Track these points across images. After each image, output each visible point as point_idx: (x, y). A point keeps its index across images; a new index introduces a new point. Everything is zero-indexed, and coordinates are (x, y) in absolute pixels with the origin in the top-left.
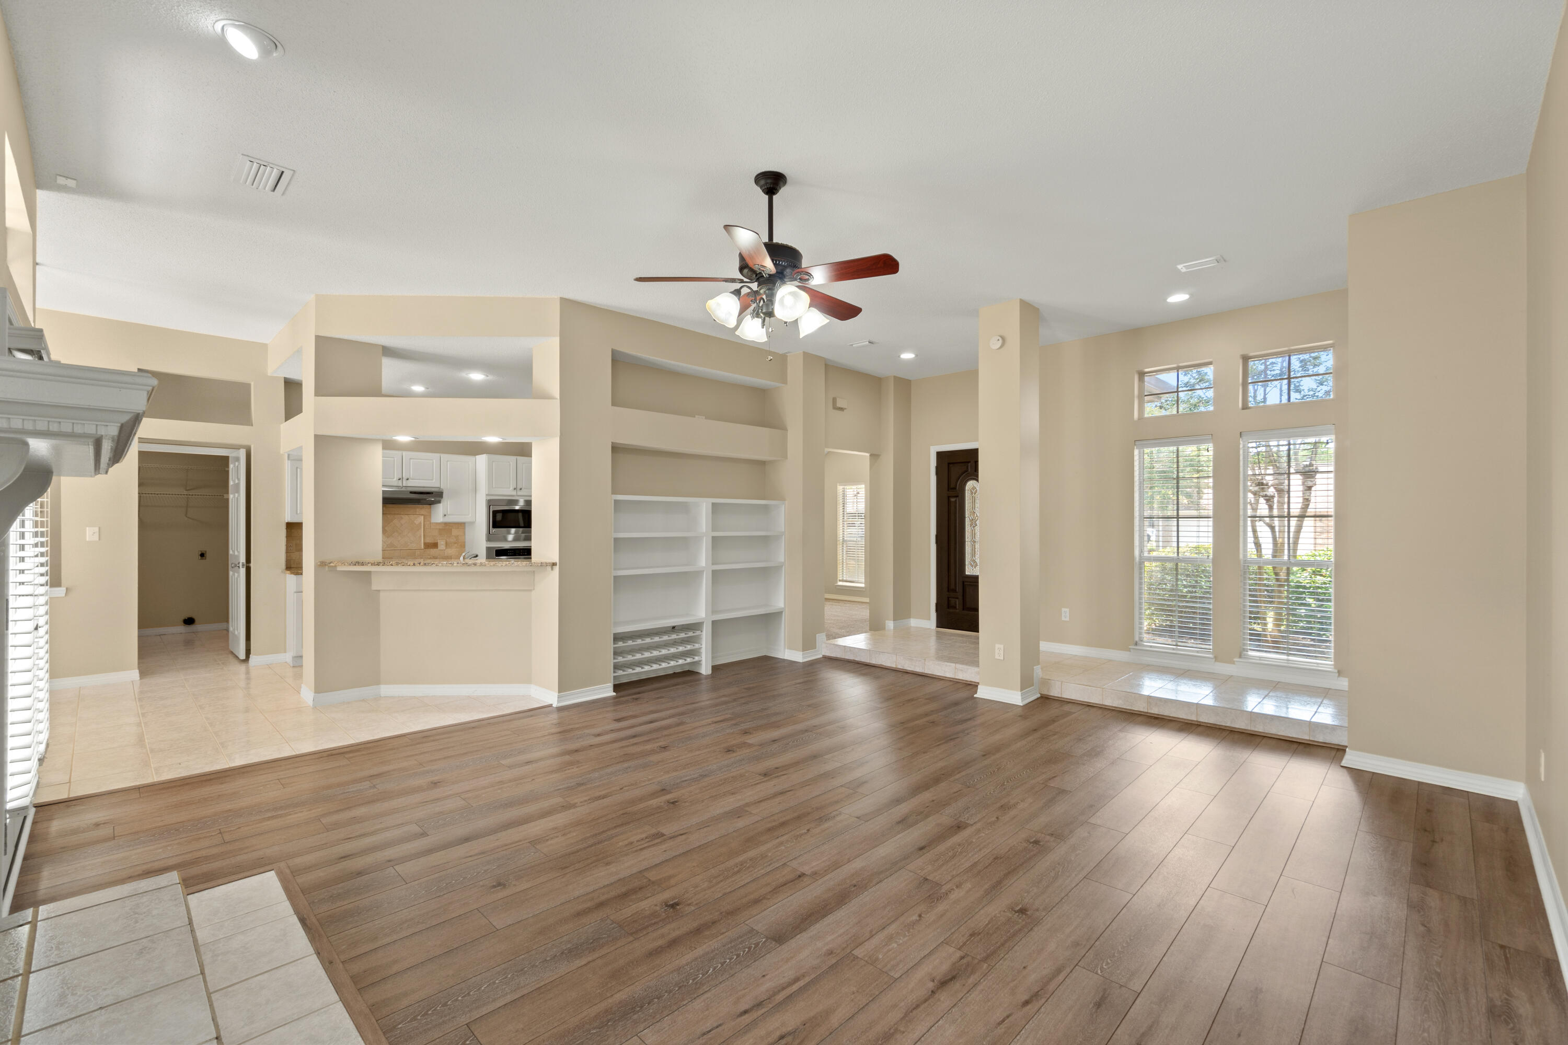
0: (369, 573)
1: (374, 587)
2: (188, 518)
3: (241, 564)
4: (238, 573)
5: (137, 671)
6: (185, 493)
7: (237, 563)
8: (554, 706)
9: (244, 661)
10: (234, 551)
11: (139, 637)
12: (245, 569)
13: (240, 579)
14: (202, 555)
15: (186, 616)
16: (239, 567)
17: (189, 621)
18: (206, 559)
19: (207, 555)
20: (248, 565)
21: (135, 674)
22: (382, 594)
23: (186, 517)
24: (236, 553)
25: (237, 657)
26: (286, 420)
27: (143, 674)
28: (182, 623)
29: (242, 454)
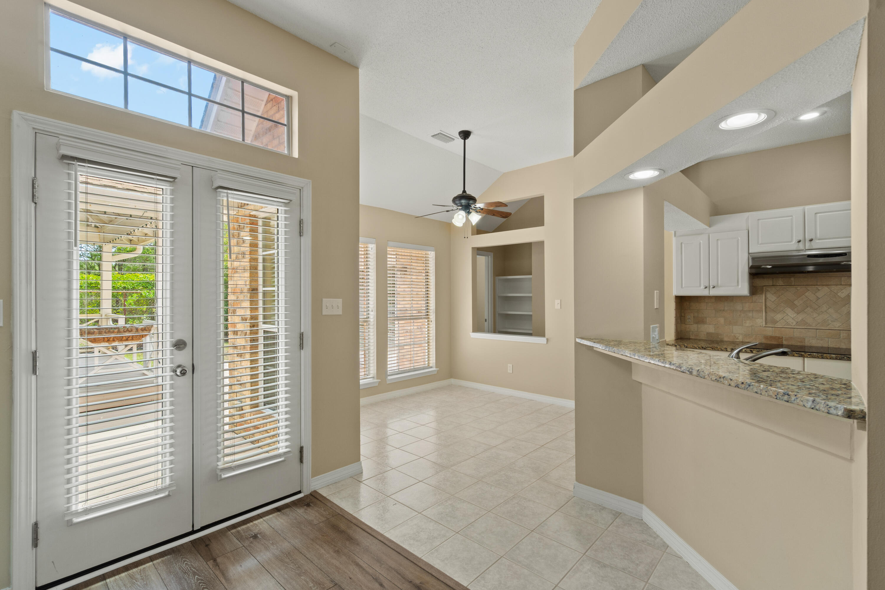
1: (634, 377)
22: (643, 387)
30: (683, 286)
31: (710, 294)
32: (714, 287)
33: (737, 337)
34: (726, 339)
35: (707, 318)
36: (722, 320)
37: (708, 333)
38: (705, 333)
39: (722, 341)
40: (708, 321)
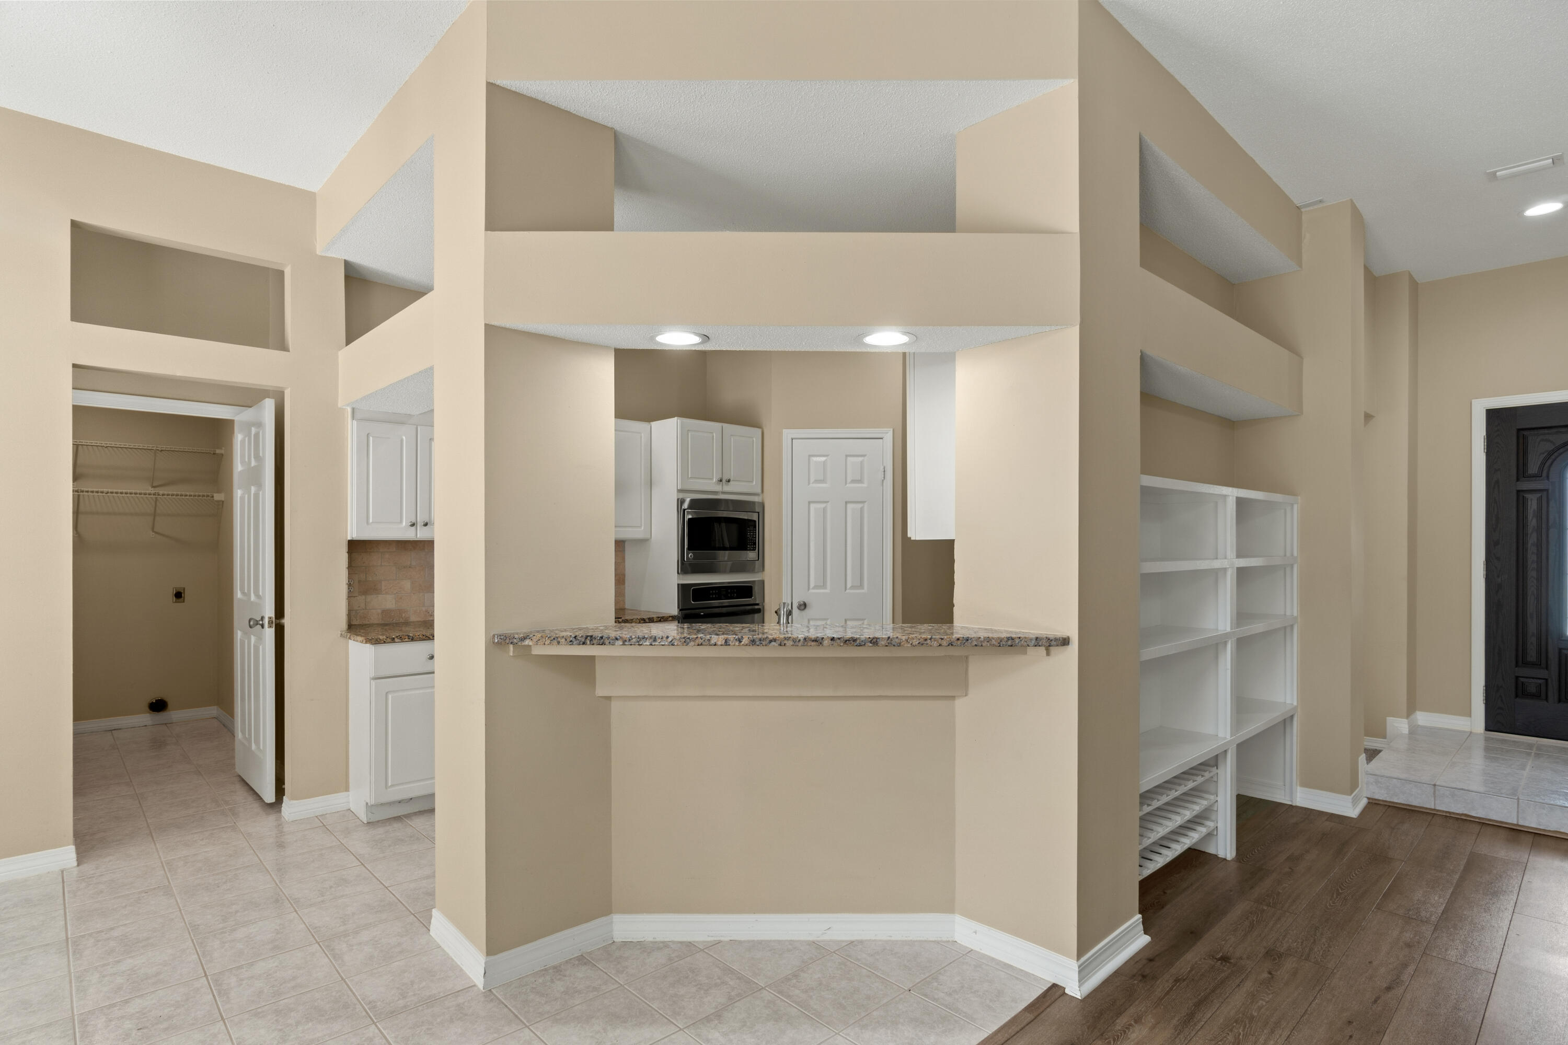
0: (592, 659)
1: (600, 691)
2: (156, 533)
3: (266, 621)
4: (260, 639)
5: (72, 848)
6: (152, 491)
7: (258, 618)
8: (1075, 990)
9: (271, 805)
10: (248, 595)
11: (76, 734)
12: (273, 629)
13: (264, 649)
14: (179, 595)
15: (153, 696)
16: (263, 626)
17: (158, 706)
18: (184, 602)
19: (187, 595)
20: (278, 621)
21: (67, 855)
22: (615, 706)
23: (153, 531)
24: (253, 598)
25: (258, 798)
26: (349, 340)
27: (82, 855)
28: (147, 709)
29: (268, 407)
30: (371, 521)
31: (418, 536)
32: (426, 525)
33: (430, 612)
34: (413, 618)
35: (383, 582)
36: (407, 585)
37: (383, 611)
38: (380, 611)
39: (407, 623)
40: (383, 588)
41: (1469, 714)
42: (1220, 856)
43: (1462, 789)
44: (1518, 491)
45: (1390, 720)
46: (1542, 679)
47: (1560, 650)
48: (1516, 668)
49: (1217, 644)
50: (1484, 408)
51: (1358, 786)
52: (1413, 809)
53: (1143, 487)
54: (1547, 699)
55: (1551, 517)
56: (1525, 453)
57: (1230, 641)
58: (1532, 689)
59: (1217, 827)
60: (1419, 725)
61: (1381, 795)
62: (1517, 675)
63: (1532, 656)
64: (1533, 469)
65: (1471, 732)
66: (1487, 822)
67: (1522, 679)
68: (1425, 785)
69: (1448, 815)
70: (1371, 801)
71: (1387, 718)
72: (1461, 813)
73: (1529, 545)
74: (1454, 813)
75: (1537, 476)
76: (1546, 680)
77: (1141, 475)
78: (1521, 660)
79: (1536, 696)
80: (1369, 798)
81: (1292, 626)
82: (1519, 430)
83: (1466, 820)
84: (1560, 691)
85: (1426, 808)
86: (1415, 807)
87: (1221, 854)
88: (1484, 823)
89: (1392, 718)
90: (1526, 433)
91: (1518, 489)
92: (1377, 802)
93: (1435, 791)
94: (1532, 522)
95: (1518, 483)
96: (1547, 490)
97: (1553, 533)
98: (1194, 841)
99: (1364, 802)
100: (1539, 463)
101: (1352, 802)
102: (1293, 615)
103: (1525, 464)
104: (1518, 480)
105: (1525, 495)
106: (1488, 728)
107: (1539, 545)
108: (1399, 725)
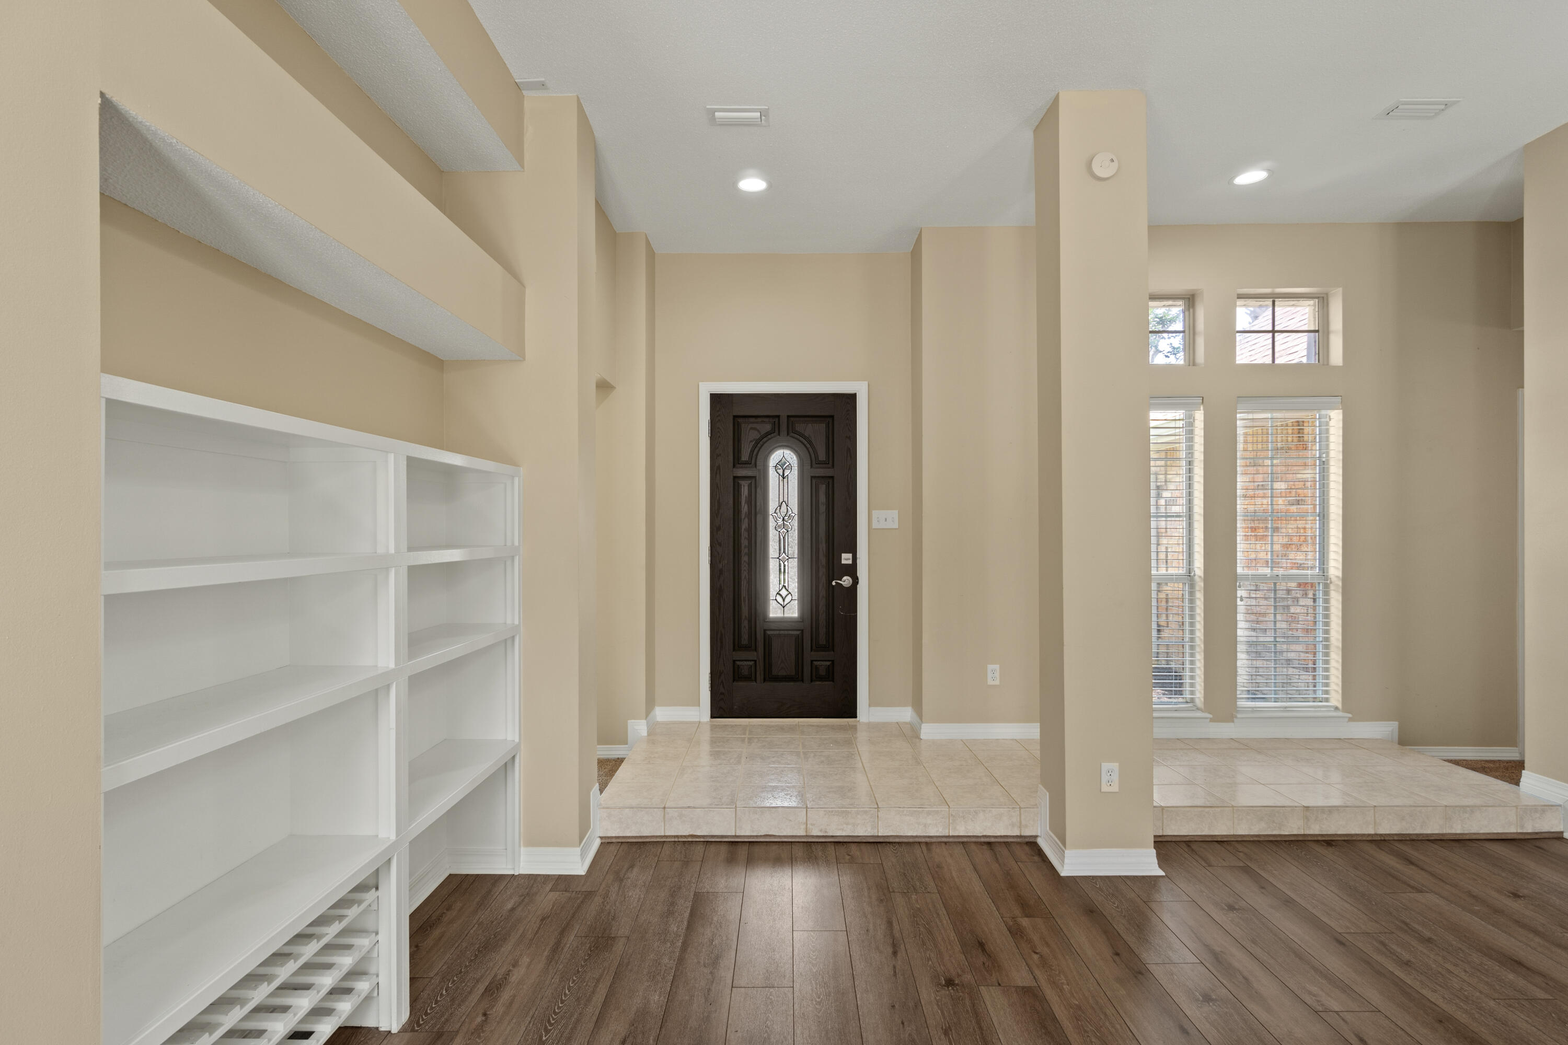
41: (697, 704)
42: (381, 1029)
43: (689, 807)
44: (735, 478)
45: (631, 722)
46: (751, 661)
47: (765, 631)
48: (734, 653)
49: (377, 690)
50: (709, 392)
51: (590, 827)
52: (645, 840)
53: (112, 404)
54: (756, 681)
55: (758, 504)
56: (739, 440)
57: (395, 683)
58: (745, 672)
59: (378, 983)
60: (657, 722)
61: (615, 831)
62: (734, 659)
63: (745, 639)
64: (745, 457)
65: (700, 722)
66: (710, 840)
67: (738, 663)
68: (655, 809)
69: (676, 840)
70: (603, 841)
71: (629, 721)
72: (688, 834)
73: (743, 530)
74: (681, 836)
75: (746, 463)
76: (755, 661)
77: (102, 374)
78: (738, 646)
79: (748, 678)
80: (601, 838)
81: (513, 638)
82: (735, 417)
83: (692, 841)
84: (764, 671)
85: (657, 837)
86: (647, 837)
87: (384, 1027)
88: (707, 842)
89: (633, 721)
90: (740, 420)
91: (735, 475)
92: (609, 841)
93: (664, 815)
94: (745, 508)
95: (734, 469)
96: (755, 477)
97: (759, 518)
98: (344, 1016)
99: (597, 843)
100: (750, 450)
101: (581, 855)
102: (514, 624)
103: (739, 451)
104: (734, 466)
105: (739, 482)
106: (713, 716)
107: (749, 530)
108: (639, 728)
